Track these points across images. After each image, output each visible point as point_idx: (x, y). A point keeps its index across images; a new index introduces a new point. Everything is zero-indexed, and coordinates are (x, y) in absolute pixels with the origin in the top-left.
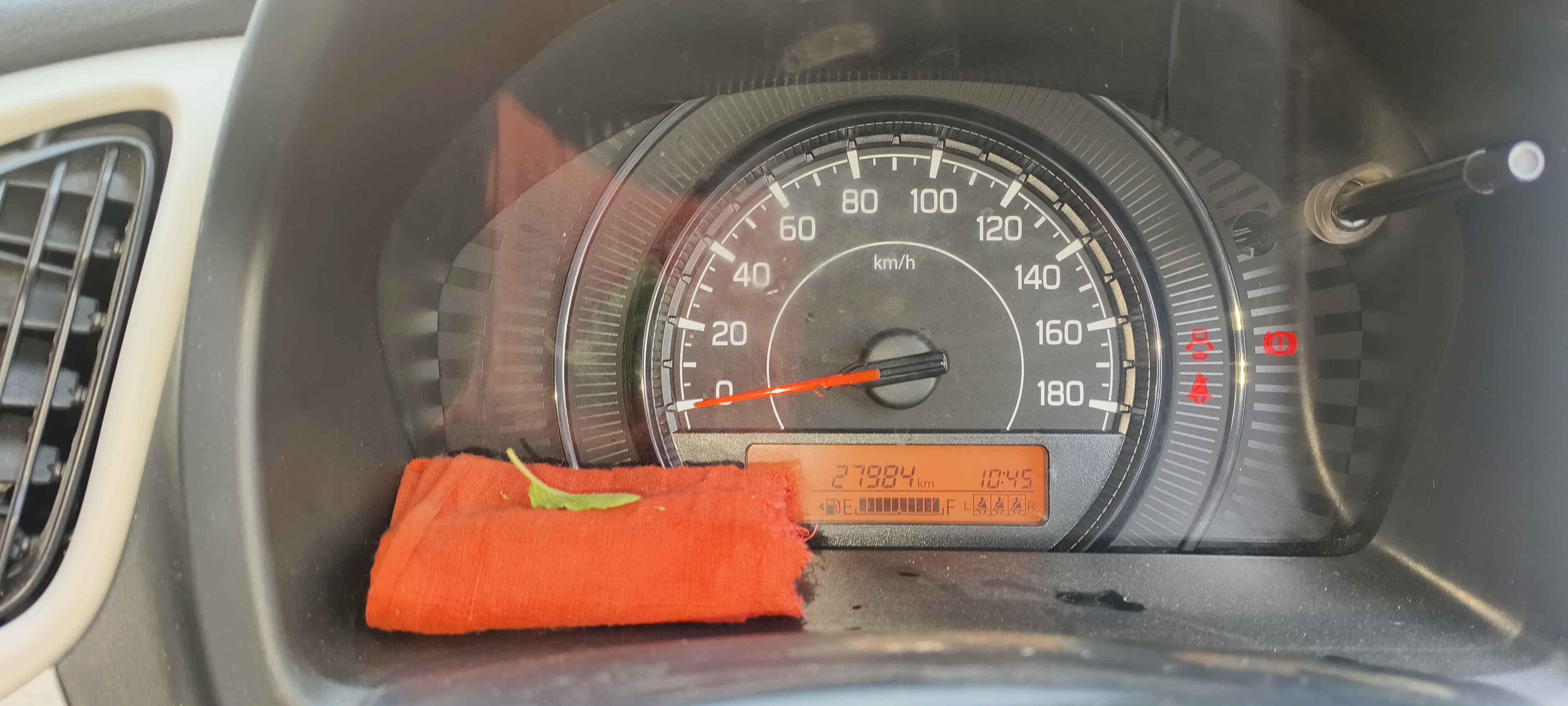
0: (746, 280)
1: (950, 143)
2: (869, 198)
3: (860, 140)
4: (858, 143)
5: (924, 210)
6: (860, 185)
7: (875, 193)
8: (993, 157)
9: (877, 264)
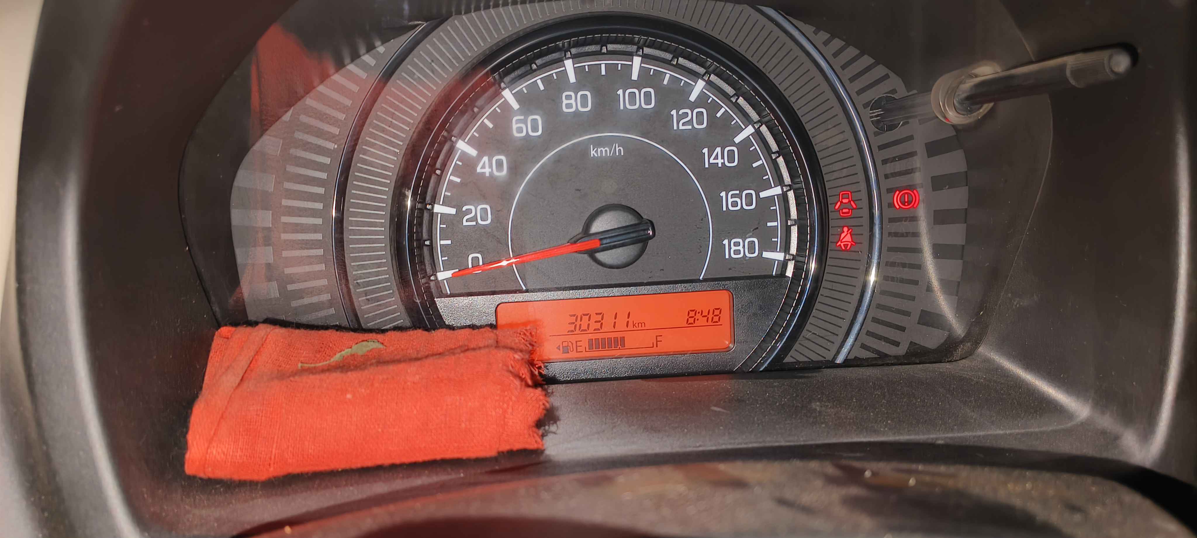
0: (487, 171)
1: (647, 50)
2: (584, 97)
3: (574, 51)
4: (573, 53)
5: (628, 106)
6: (576, 88)
7: (588, 93)
8: (681, 61)
9: (593, 152)
